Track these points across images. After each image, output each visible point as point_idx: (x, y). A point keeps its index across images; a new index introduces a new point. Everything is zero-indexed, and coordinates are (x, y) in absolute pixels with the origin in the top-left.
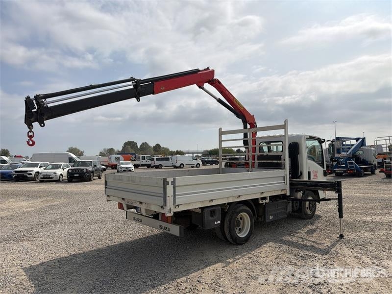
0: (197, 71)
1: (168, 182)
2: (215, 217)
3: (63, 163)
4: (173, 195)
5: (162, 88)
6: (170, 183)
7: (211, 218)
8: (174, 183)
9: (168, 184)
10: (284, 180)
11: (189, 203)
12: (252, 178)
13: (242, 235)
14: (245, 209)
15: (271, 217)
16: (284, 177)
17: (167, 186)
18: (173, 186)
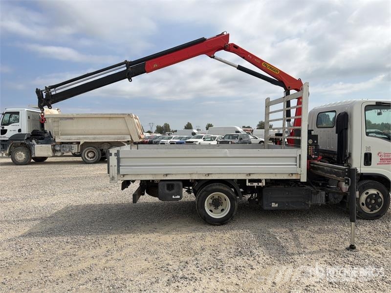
0: (203, 40)
1: (111, 154)
2: (173, 191)
3: (218, 136)
4: (116, 165)
5: (155, 66)
6: (113, 154)
7: (167, 192)
8: (117, 154)
9: (111, 155)
10: (296, 162)
11: (138, 174)
12: (229, 156)
13: (216, 215)
14: (221, 189)
15: (274, 205)
16: (296, 158)
17: (110, 157)
18: (116, 157)
